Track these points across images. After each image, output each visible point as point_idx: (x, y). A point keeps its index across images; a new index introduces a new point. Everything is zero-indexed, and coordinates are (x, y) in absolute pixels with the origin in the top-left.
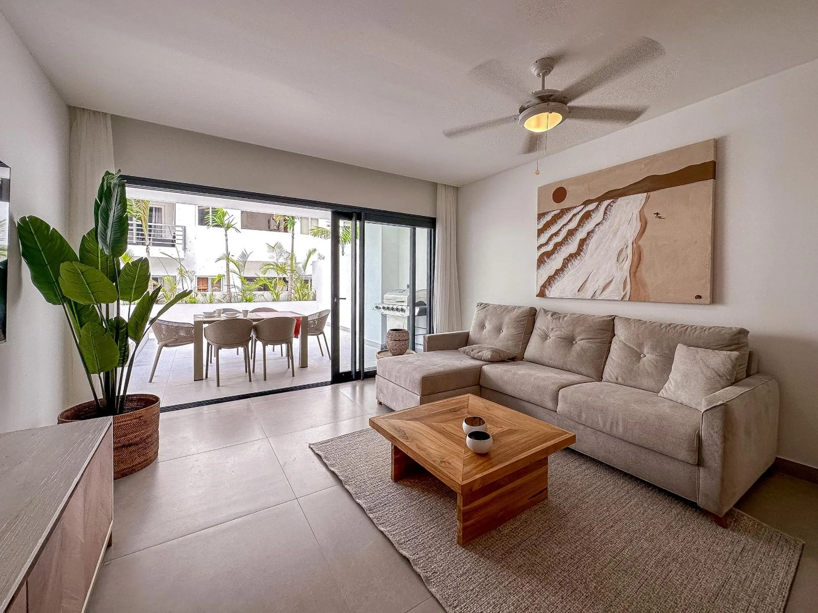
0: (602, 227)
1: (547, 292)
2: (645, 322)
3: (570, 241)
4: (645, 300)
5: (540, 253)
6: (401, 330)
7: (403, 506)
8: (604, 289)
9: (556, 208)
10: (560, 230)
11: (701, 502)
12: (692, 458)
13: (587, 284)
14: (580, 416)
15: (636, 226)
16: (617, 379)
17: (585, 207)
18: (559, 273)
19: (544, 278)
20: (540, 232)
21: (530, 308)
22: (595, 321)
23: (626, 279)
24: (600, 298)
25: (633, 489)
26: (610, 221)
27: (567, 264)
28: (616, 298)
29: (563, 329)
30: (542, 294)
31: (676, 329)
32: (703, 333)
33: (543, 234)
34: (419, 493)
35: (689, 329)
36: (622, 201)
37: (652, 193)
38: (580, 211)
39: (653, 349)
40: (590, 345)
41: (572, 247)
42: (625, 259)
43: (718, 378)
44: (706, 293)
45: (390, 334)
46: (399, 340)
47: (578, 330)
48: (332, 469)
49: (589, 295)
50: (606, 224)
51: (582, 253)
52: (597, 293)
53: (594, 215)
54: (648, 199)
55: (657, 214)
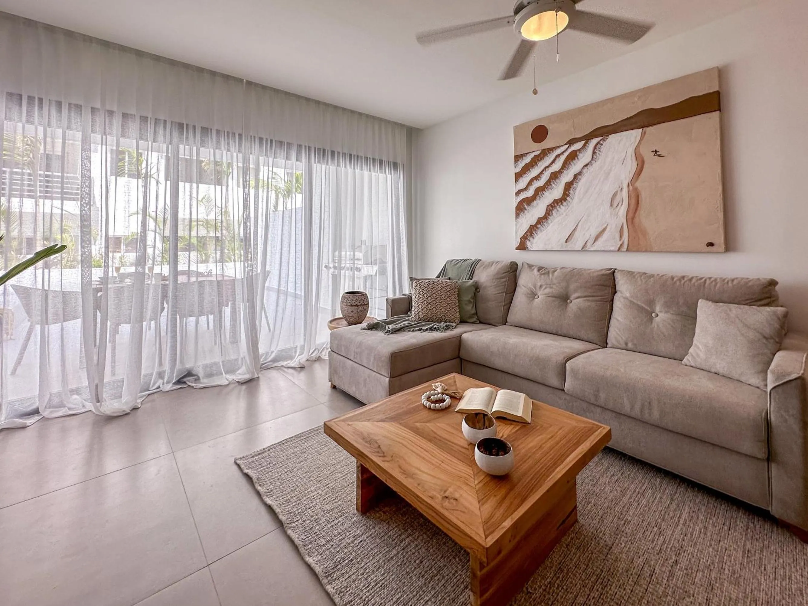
0: (590, 168)
1: (528, 244)
2: (653, 276)
3: (553, 185)
4: (648, 250)
5: (518, 200)
6: (358, 293)
7: (378, 561)
8: (597, 238)
9: (536, 148)
10: (541, 173)
11: (775, 510)
12: (761, 453)
13: (577, 233)
14: (596, 396)
15: (631, 166)
16: (626, 344)
17: (570, 146)
18: (542, 222)
19: (525, 228)
20: (518, 176)
21: (511, 262)
22: (591, 275)
23: (622, 226)
24: (592, 249)
25: (676, 493)
26: (600, 160)
27: (551, 211)
28: (612, 249)
29: (554, 287)
30: (522, 247)
31: (692, 282)
32: (726, 285)
33: (521, 178)
34: (400, 533)
35: (708, 281)
36: (612, 138)
37: (648, 130)
38: (564, 152)
39: (667, 306)
40: (589, 304)
41: (557, 192)
42: (620, 204)
43: (764, 341)
44: (719, 240)
45: (345, 297)
46: (357, 306)
47: (572, 287)
48: (269, 501)
49: (579, 247)
50: (596, 165)
51: (568, 198)
52: (589, 244)
53: (580, 156)
54: (644, 136)
55: (656, 151)
